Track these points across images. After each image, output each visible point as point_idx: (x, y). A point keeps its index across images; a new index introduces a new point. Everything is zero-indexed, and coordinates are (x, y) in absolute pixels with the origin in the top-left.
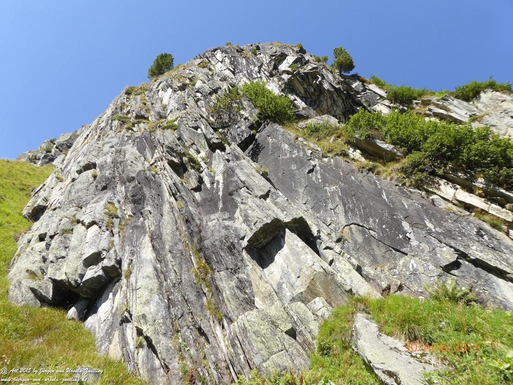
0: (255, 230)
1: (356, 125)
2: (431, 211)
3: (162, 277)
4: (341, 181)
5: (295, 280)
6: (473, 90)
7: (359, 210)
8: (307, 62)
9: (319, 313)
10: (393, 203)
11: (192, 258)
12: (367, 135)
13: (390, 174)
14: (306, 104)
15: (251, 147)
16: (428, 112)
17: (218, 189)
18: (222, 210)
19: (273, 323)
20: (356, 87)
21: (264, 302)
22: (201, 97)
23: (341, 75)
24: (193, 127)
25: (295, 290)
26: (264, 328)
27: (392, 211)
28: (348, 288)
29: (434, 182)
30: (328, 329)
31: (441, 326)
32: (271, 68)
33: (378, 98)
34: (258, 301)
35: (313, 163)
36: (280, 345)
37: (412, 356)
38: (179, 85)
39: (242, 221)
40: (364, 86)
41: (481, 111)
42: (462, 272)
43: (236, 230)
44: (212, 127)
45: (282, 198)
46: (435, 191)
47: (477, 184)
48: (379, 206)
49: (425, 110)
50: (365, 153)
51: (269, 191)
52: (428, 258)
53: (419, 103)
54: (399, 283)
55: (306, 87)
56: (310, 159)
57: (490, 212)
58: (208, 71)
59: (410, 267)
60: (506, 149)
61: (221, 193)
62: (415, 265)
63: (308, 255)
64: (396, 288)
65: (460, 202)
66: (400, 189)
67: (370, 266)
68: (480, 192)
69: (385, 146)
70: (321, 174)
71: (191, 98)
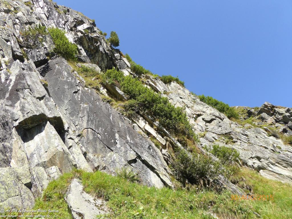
0: (26, 117)
1: (109, 76)
2: (131, 131)
4: (91, 103)
5: (43, 153)
6: (169, 79)
7: (96, 122)
8: (95, 32)
9: (52, 176)
10: (114, 122)
12: (112, 83)
13: (118, 107)
14: (87, 54)
15: (43, 66)
16: (147, 82)
17: (9, 85)
18: (7, 99)
19: (18, 177)
20: (116, 56)
21: (17, 163)
22: (19, 23)
23: (111, 46)
24: (5, 39)
25: (41, 159)
26: (10, 180)
27: (113, 126)
28: (74, 163)
29: (137, 117)
30: (54, 186)
31: (116, 191)
32: (72, 26)
33: (126, 66)
34: (13, 163)
35: (78, 88)
36: (18, 192)
37: (96, 206)
38: (5, 9)
39: (19, 109)
40: (121, 57)
41: (170, 91)
42: (136, 165)
43: (13, 114)
44: (19, 45)
45: (52, 102)
46: (136, 122)
47: (155, 124)
48: (107, 122)
49: (145, 81)
50: (109, 92)
51: (44, 96)
52: (123, 155)
53: (144, 76)
54: (104, 166)
55: (90, 45)
56: (78, 85)
57: (157, 138)
58: (30, 9)
59: (113, 158)
61: (10, 88)
62: (115, 157)
63: (56, 140)
64: (102, 168)
65: (146, 130)
66: (120, 116)
67: (92, 154)
68: (156, 128)
69: (120, 92)
70: (81, 96)
71: (11, 20)
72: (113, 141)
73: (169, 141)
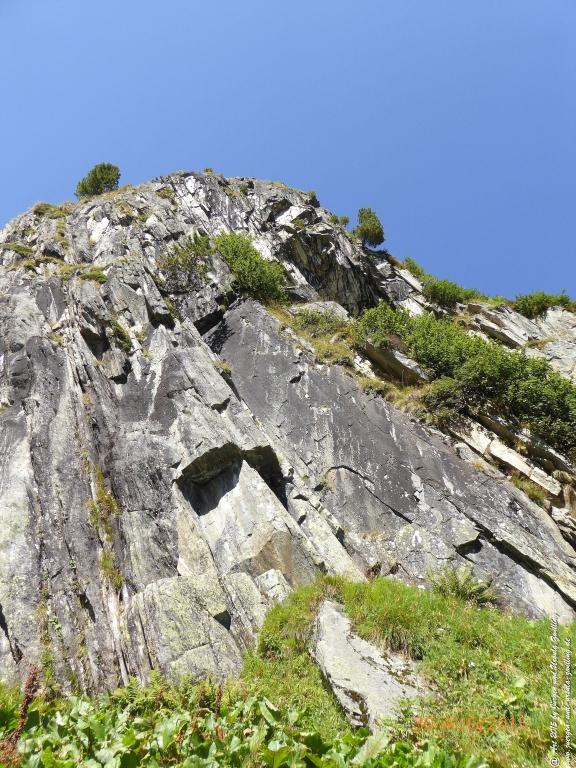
0: (196, 455)
1: (371, 325)
2: (453, 465)
3: (38, 507)
4: (336, 402)
5: (243, 539)
6: (538, 303)
7: (355, 448)
8: (319, 220)
9: (271, 594)
10: (404, 446)
11: (92, 484)
12: (383, 342)
13: (406, 403)
14: (307, 279)
15: (214, 329)
16: (474, 323)
17: (152, 385)
18: (153, 418)
19: (198, 600)
20: (382, 269)
21: (191, 566)
22: (152, 240)
23: (363, 248)
24: (130, 284)
25: (241, 554)
26: (184, 608)
27: (400, 457)
28: (319, 560)
29: (464, 425)
30: (280, 620)
31: (438, 633)
32: (265, 219)
33: (410, 290)
34: (183, 565)
35: (301, 368)
36: (203, 636)
37: (391, 673)
38: (121, 216)
39: (179, 438)
40: (393, 270)
41: (545, 334)
42: (482, 557)
43: (167, 451)
44: (160, 290)
45: (245, 413)
46: (464, 437)
47: (520, 437)
48: (384, 447)
49: (470, 319)
50: (377, 367)
51: (228, 400)
52: (439, 531)
53: (465, 308)
54: (393, 562)
55: (311, 255)
56: (298, 362)
57: (532, 478)
58: (169, 204)
59: (413, 541)
60: (565, 395)
61: (154, 392)
62: (419, 539)
63: (270, 504)
64: (388, 569)
65: (495, 458)
66: (416, 427)
67: (357, 532)
68: (523, 448)
69: (405, 362)
70: (310, 387)
71: (135, 240)
72: (406, 495)
73: (569, 483)
